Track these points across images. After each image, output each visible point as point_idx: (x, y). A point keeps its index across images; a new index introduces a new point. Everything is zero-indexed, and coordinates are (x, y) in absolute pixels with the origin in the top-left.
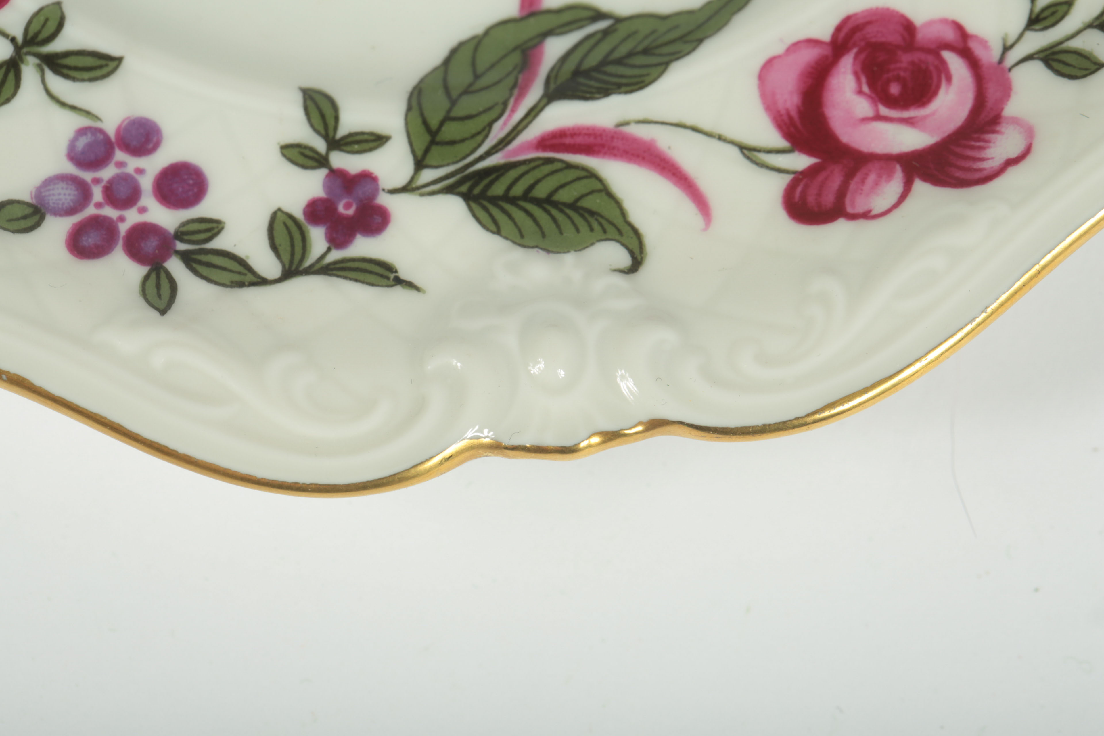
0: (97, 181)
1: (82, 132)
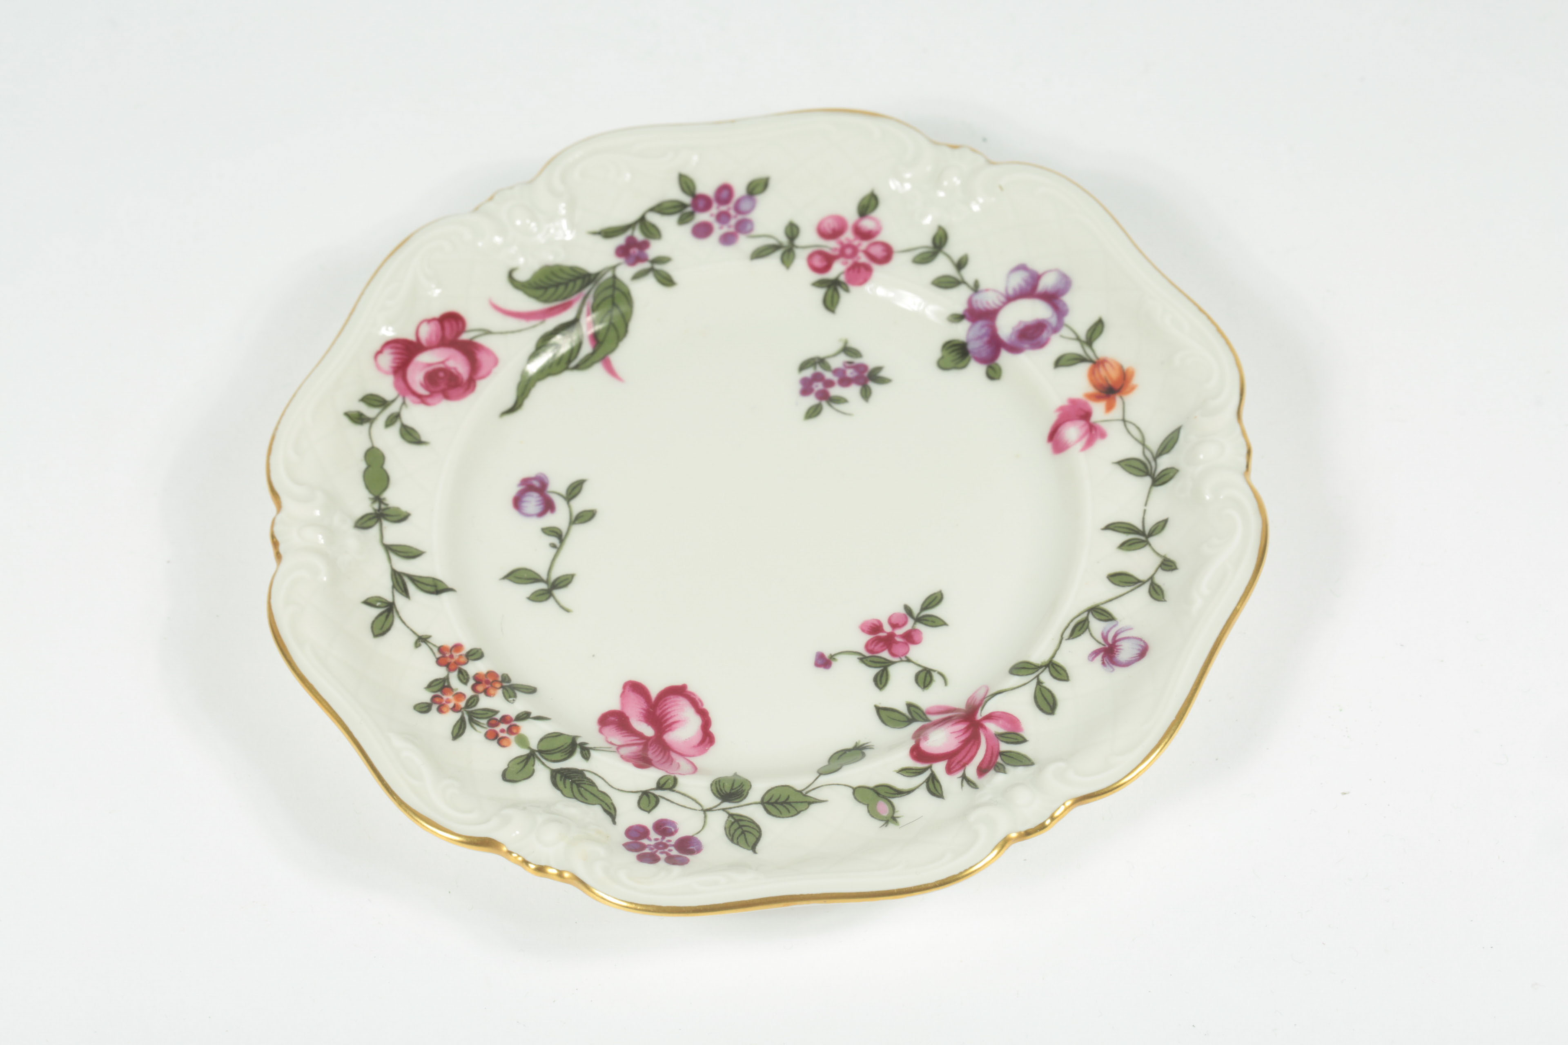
0: (735, 217)
1: (751, 230)
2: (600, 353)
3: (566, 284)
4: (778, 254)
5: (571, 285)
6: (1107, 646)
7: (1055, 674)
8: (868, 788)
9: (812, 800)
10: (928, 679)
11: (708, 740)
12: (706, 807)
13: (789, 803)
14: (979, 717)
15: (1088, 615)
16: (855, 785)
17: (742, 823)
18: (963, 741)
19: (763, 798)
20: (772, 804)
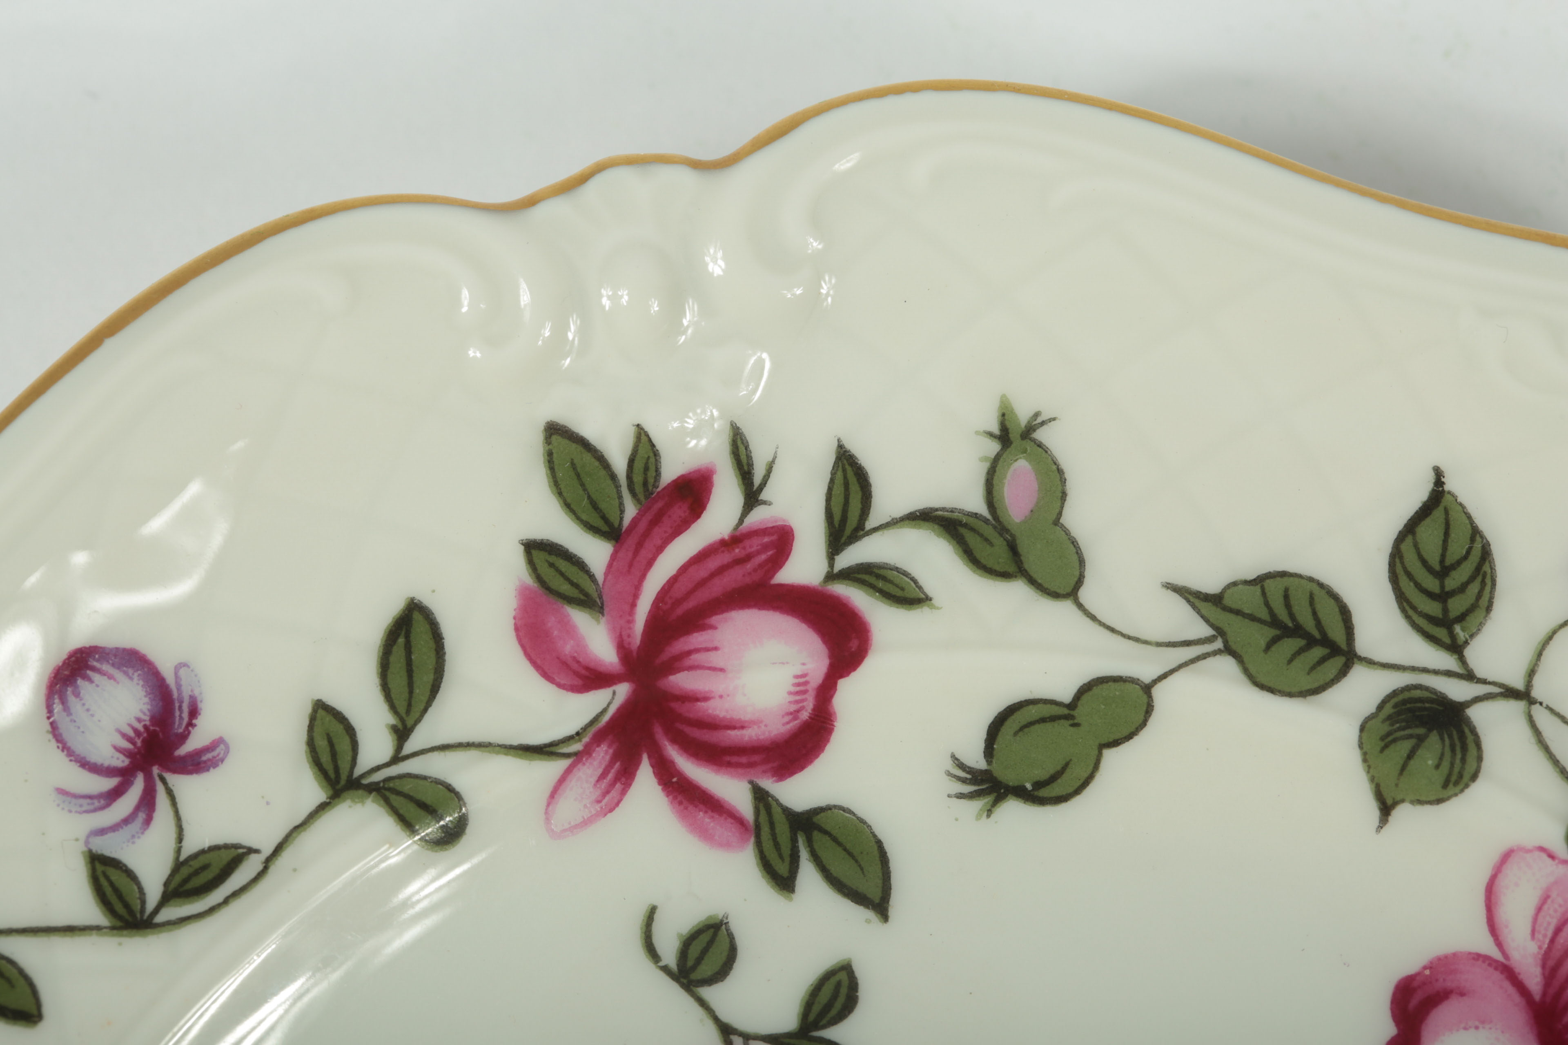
6: (156, 770)
7: (343, 745)
8: (1033, 582)
9: (1208, 608)
10: (694, 951)
11: (1414, 1002)
12: (1516, 707)
13: (1274, 622)
14: (623, 690)
15: (157, 910)
16: (1066, 607)
17: (1433, 608)
18: (703, 627)
19: (1343, 672)
20: (1325, 641)
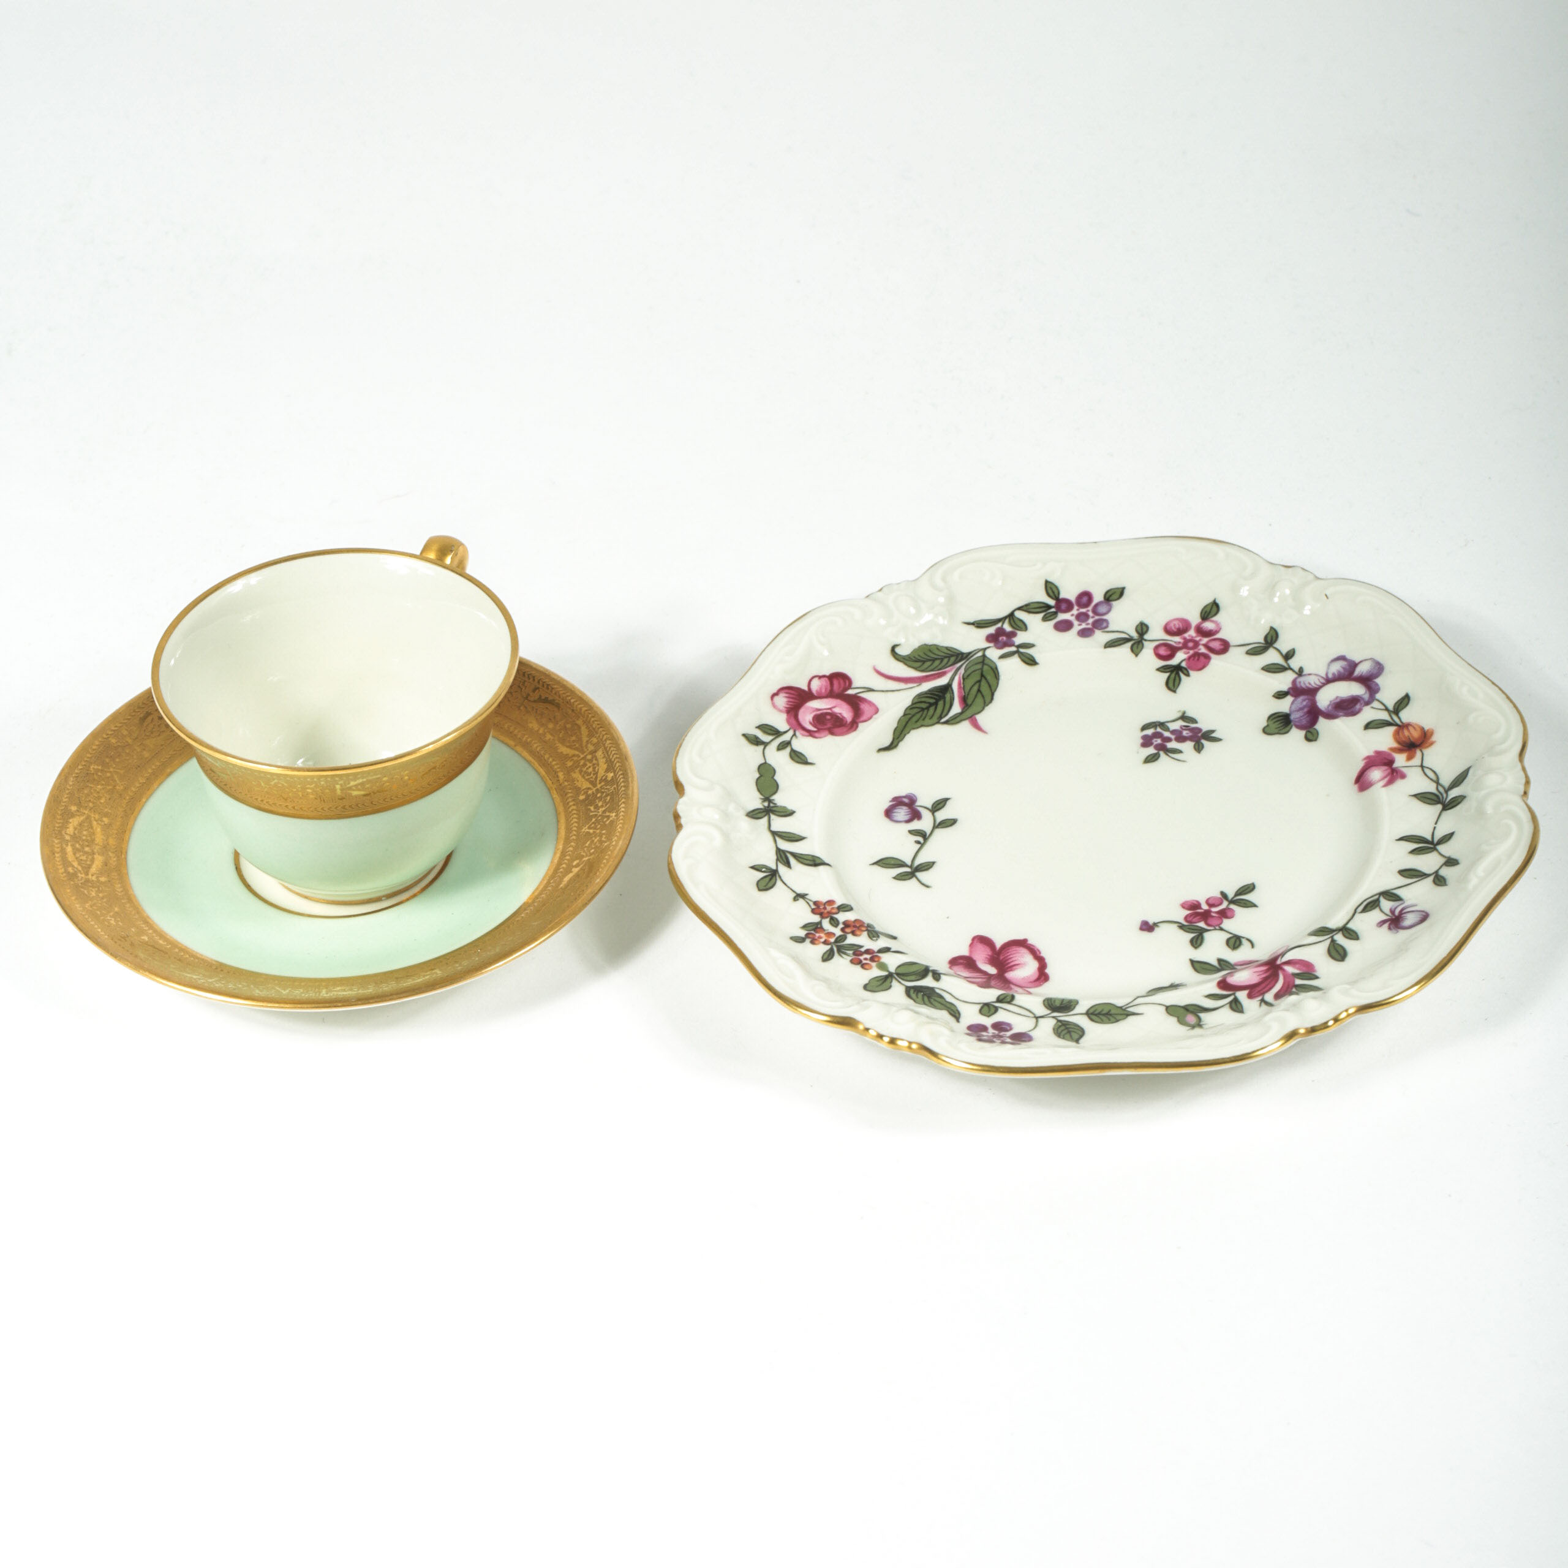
0: (1093, 617)
1: (1107, 627)
2: (968, 713)
3: (942, 660)
4: (1129, 644)
5: (946, 660)
6: (1394, 917)
7: (1347, 935)
8: (1179, 1006)
9: (1129, 1013)
10: (1238, 943)
11: (1043, 978)
12: (1038, 1014)
13: (1111, 1015)
14: (1279, 962)
15: (1379, 897)
16: (1168, 1004)
17: (1068, 1026)
18: (1264, 978)
19: (1088, 1011)
20: (1096, 1015)
